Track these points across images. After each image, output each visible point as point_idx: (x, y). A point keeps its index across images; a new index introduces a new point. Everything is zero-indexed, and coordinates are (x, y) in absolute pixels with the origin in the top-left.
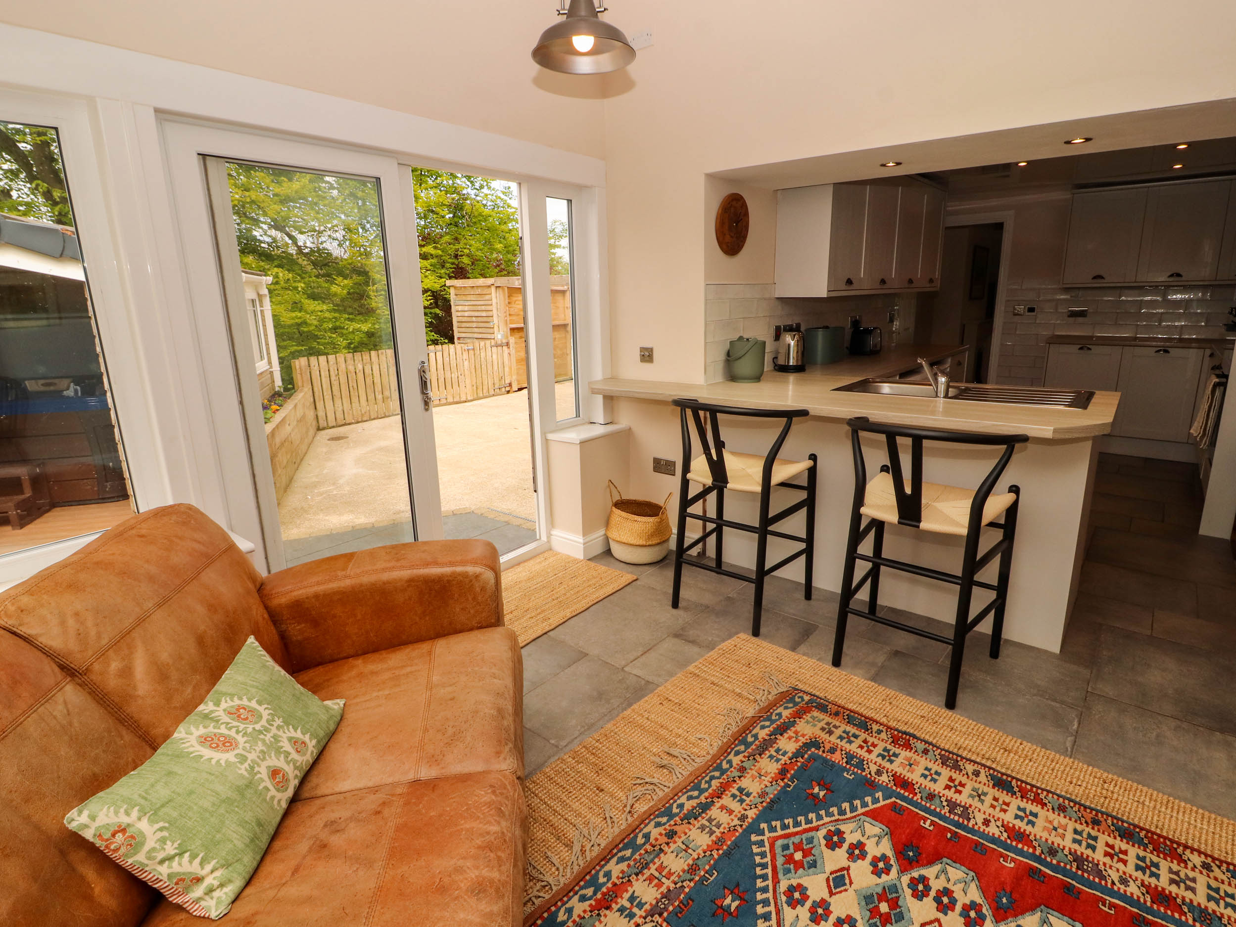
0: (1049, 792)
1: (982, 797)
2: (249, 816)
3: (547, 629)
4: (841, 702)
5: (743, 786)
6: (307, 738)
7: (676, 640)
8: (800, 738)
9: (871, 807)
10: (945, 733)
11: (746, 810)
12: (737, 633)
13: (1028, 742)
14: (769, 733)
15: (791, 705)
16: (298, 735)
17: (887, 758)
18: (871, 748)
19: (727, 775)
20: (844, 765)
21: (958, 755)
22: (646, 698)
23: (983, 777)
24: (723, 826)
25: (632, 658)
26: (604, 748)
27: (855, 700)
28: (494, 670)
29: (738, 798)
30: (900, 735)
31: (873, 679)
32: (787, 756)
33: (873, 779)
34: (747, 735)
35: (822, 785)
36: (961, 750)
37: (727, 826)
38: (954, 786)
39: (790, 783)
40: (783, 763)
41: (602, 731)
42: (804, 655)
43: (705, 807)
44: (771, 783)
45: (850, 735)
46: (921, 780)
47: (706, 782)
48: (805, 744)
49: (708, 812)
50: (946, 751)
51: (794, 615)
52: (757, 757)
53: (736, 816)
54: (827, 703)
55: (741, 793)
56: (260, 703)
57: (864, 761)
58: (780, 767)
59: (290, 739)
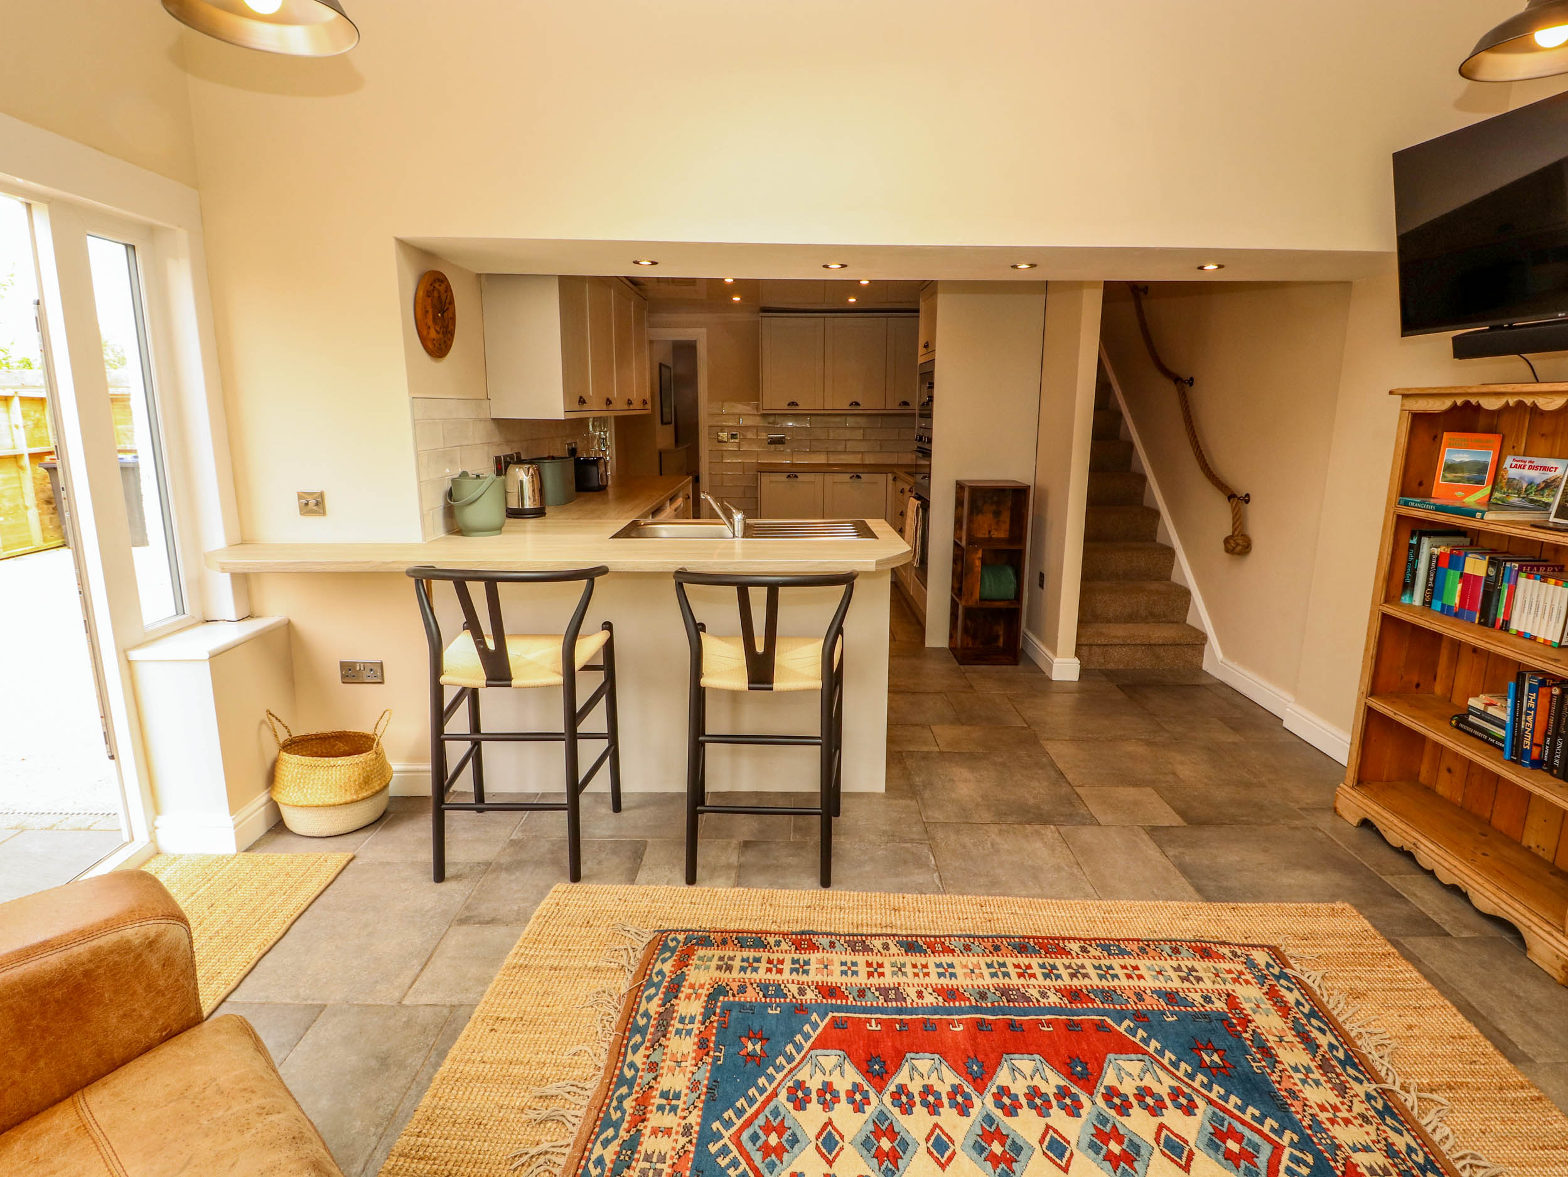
0: (949, 936)
1: (903, 970)
4: (721, 926)
5: (666, 1089)
7: (465, 928)
8: (700, 991)
9: (815, 1035)
10: (837, 915)
11: (685, 1118)
12: (549, 887)
13: (908, 893)
14: (660, 1002)
15: (668, 954)
17: (801, 970)
18: (780, 966)
19: (639, 1085)
20: (763, 1000)
21: (861, 935)
22: (465, 1032)
23: (893, 949)
24: (668, 1156)
25: (408, 981)
26: (435, 1140)
27: (734, 918)
29: (668, 1107)
30: (799, 937)
31: (738, 884)
32: (696, 1021)
33: (799, 1002)
34: (635, 1018)
35: (754, 1036)
36: (860, 928)
37: (673, 1153)
38: (875, 970)
39: (717, 1054)
40: (698, 1032)
41: (418, 1115)
42: (648, 883)
43: (632, 1144)
44: (696, 1065)
45: (751, 961)
46: (844, 979)
47: (616, 1109)
48: (709, 996)
49: (639, 1148)
50: (849, 935)
51: (612, 837)
52: (663, 1041)
53: (677, 1133)
54: (708, 934)
55: (667, 1099)
57: (780, 985)
58: (696, 1040)
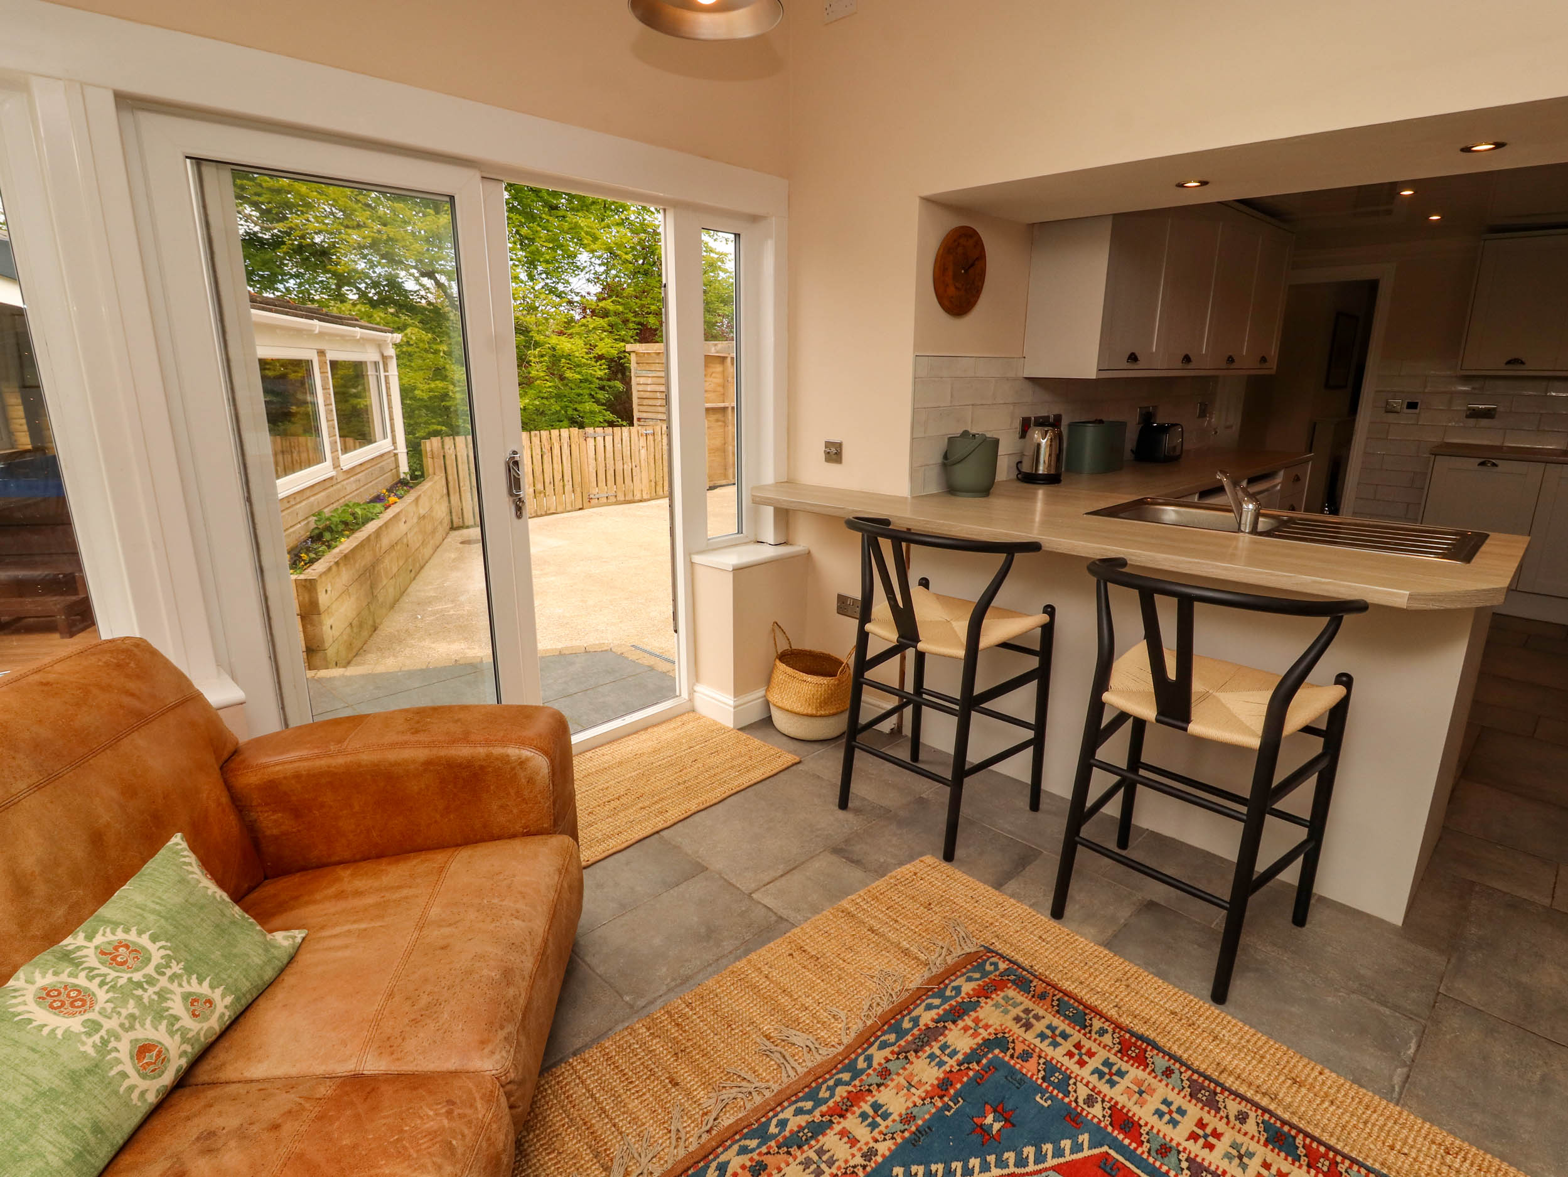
0: (1354, 1161)
1: (1245, 1160)
2: (80, 1118)
3: (661, 826)
4: (1054, 977)
5: (880, 1101)
6: (216, 995)
7: (834, 858)
8: (981, 1031)
9: (1069, 1157)
10: (1205, 1044)
11: (876, 1141)
12: (922, 854)
13: (1332, 1071)
14: (936, 1017)
15: (977, 975)
16: (204, 989)
17: (1107, 1077)
18: (1085, 1058)
19: (861, 1081)
20: (1039, 1082)
21: (1217, 1084)
22: (772, 945)
23: (1251, 1126)
24: (837, 1164)
25: (767, 879)
26: (695, 1017)
27: (1075, 976)
28: (521, 905)
29: (870, 1120)
30: (1134, 1040)
31: (1108, 945)
32: (955, 1058)
33: (1079, 1109)
34: (904, 1017)
35: (1001, 1113)
36: (1225, 1075)
37: (843, 1165)
38: (1205, 1135)
39: (951, 1104)
40: (948, 1069)
42: (1012, 896)
43: (818, 1129)
44: (923, 1100)
45: (1057, 1032)
46: (1154, 1120)
47: (828, 1088)
48: (986, 1041)
49: (820, 1137)
50: (1201, 1074)
51: (1010, 832)
52: (912, 1056)
53: (860, 1149)
54: (1032, 978)
55: (876, 1112)
56: (154, 939)
57: (1070, 1078)
58: (942, 1076)
59: (186, 996)
